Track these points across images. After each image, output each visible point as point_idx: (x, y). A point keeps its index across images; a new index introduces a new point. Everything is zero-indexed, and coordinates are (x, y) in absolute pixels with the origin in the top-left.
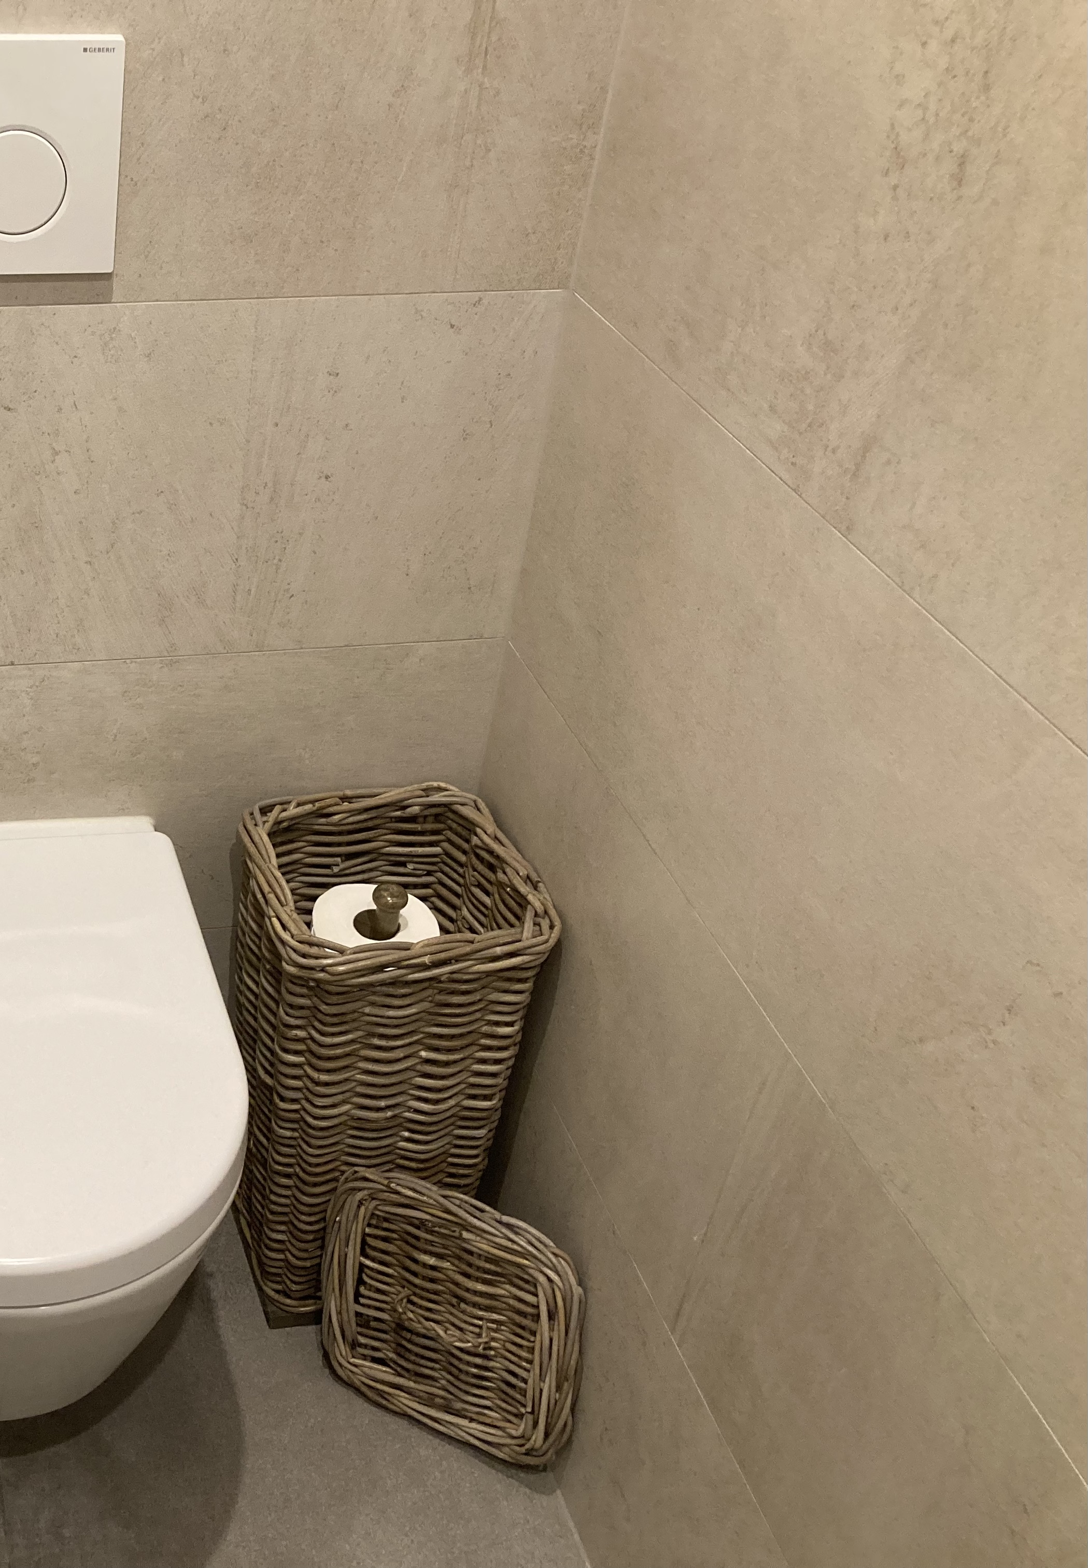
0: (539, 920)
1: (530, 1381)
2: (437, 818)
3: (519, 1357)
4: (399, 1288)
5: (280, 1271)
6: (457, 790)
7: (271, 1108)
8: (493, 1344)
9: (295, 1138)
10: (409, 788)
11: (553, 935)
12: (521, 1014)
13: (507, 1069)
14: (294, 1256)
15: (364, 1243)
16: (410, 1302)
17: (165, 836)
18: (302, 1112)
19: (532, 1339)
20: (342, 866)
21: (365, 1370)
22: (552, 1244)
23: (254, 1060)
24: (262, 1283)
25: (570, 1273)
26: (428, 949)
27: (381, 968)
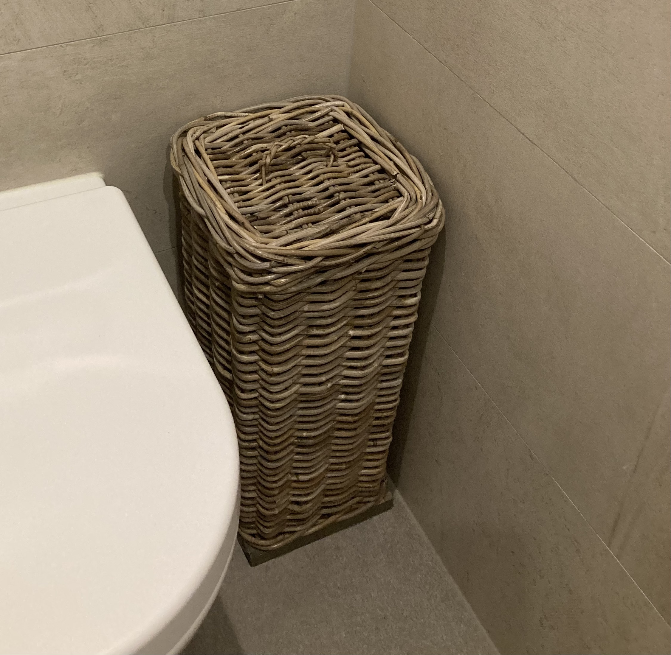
7: (232, 397)
9: (256, 419)
12: (421, 285)
13: (412, 330)
18: (260, 399)
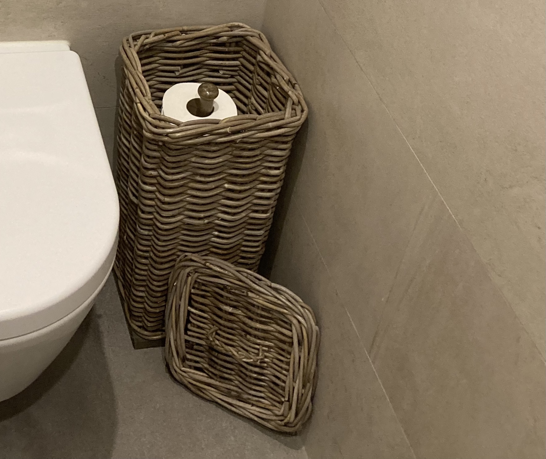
0: (294, 106)
1: (287, 382)
2: (237, 44)
3: (281, 368)
4: (211, 326)
5: (141, 315)
6: (248, 27)
7: (137, 217)
8: (266, 360)
9: (150, 236)
10: (221, 26)
11: (303, 116)
12: (284, 162)
13: (276, 195)
14: (149, 306)
15: (190, 299)
17: (76, 54)
18: (154, 220)
19: (289, 357)
20: (181, 72)
21: (191, 374)
22: (301, 301)
23: (127, 188)
24: (130, 322)
25: (311, 317)
26: (229, 124)
27: (201, 135)
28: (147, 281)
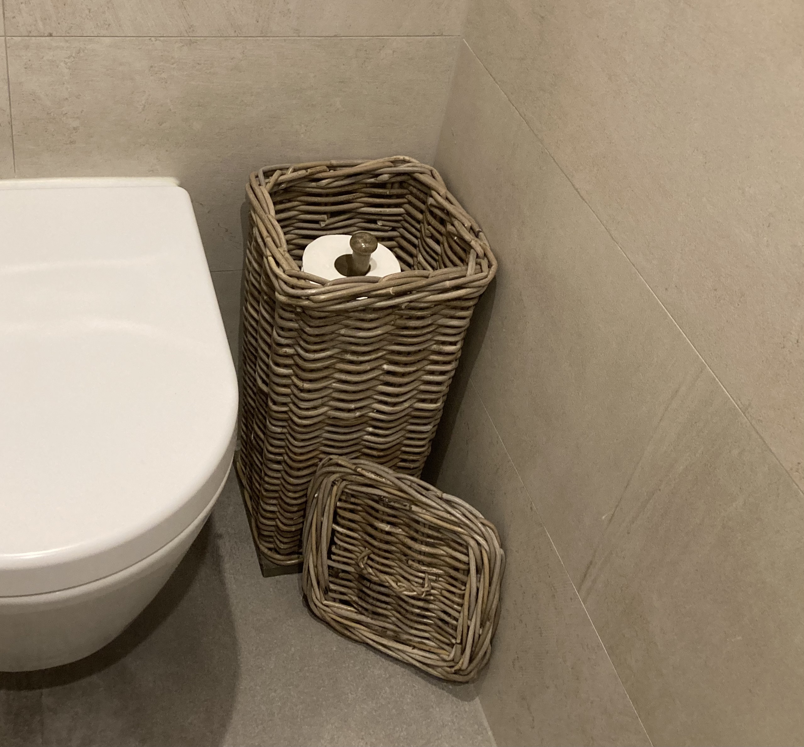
0: (479, 260)
1: (460, 621)
2: (401, 184)
3: (453, 602)
4: (361, 548)
5: (272, 534)
6: (417, 162)
7: (267, 410)
8: (433, 591)
9: (284, 433)
10: (382, 160)
11: (491, 272)
12: (462, 335)
13: (449, 379)
14: (282, 523)
15: (336, 514)
16: (369, 558)
18: (290, 414)
19: (463, 588)
20: (328, 222)
21: (335, 609)
22: (481, 516)
23: (255, 373)
24: (258, 542)
25: (494, 538)
26: (393, 282)
27: (354, 297)
28: (281, 493)
